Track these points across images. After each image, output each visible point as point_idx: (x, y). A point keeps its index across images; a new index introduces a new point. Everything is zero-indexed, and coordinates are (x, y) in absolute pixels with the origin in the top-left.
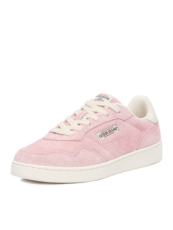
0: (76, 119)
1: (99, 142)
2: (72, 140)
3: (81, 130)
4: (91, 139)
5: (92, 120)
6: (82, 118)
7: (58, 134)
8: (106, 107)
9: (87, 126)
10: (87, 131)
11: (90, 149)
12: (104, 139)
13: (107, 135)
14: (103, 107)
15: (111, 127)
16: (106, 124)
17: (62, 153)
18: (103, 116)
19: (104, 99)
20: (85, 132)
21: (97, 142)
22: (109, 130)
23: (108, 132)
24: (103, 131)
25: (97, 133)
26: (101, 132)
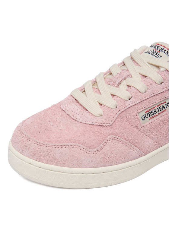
0: (111, 83)
1: (140, 127)
2: (97, 124)
3: (114, 107)
4: (127, 123)
5: (135, 90)
6: (120, 83)
7: (81, 105)
8: (162, 69)
9: (125, 102)
10: (124, 109)
11: (123, 140)
12: (147, 123)
13: (155, 115)
14: (158, 67)
15: (162, 102)
16: (157, 97)
17: (77, 147)
18: (154, 84)
19: (162, 53)
20: (120, 112)
21: (136, 128)
22: (158, 107)
23: (157, 110)
24: (150, 108)
25: (138, 113)
26: (146, 110)
